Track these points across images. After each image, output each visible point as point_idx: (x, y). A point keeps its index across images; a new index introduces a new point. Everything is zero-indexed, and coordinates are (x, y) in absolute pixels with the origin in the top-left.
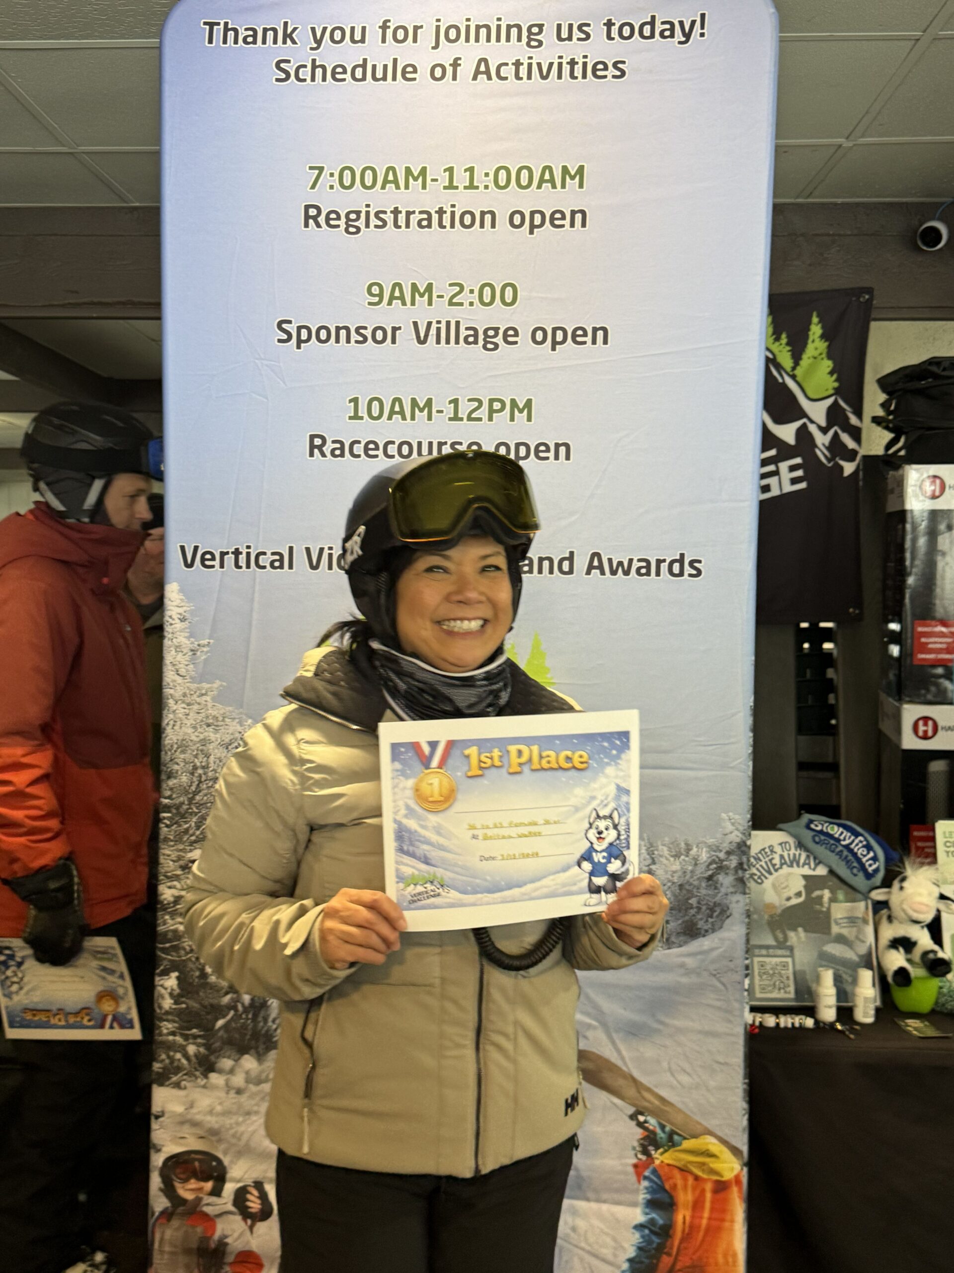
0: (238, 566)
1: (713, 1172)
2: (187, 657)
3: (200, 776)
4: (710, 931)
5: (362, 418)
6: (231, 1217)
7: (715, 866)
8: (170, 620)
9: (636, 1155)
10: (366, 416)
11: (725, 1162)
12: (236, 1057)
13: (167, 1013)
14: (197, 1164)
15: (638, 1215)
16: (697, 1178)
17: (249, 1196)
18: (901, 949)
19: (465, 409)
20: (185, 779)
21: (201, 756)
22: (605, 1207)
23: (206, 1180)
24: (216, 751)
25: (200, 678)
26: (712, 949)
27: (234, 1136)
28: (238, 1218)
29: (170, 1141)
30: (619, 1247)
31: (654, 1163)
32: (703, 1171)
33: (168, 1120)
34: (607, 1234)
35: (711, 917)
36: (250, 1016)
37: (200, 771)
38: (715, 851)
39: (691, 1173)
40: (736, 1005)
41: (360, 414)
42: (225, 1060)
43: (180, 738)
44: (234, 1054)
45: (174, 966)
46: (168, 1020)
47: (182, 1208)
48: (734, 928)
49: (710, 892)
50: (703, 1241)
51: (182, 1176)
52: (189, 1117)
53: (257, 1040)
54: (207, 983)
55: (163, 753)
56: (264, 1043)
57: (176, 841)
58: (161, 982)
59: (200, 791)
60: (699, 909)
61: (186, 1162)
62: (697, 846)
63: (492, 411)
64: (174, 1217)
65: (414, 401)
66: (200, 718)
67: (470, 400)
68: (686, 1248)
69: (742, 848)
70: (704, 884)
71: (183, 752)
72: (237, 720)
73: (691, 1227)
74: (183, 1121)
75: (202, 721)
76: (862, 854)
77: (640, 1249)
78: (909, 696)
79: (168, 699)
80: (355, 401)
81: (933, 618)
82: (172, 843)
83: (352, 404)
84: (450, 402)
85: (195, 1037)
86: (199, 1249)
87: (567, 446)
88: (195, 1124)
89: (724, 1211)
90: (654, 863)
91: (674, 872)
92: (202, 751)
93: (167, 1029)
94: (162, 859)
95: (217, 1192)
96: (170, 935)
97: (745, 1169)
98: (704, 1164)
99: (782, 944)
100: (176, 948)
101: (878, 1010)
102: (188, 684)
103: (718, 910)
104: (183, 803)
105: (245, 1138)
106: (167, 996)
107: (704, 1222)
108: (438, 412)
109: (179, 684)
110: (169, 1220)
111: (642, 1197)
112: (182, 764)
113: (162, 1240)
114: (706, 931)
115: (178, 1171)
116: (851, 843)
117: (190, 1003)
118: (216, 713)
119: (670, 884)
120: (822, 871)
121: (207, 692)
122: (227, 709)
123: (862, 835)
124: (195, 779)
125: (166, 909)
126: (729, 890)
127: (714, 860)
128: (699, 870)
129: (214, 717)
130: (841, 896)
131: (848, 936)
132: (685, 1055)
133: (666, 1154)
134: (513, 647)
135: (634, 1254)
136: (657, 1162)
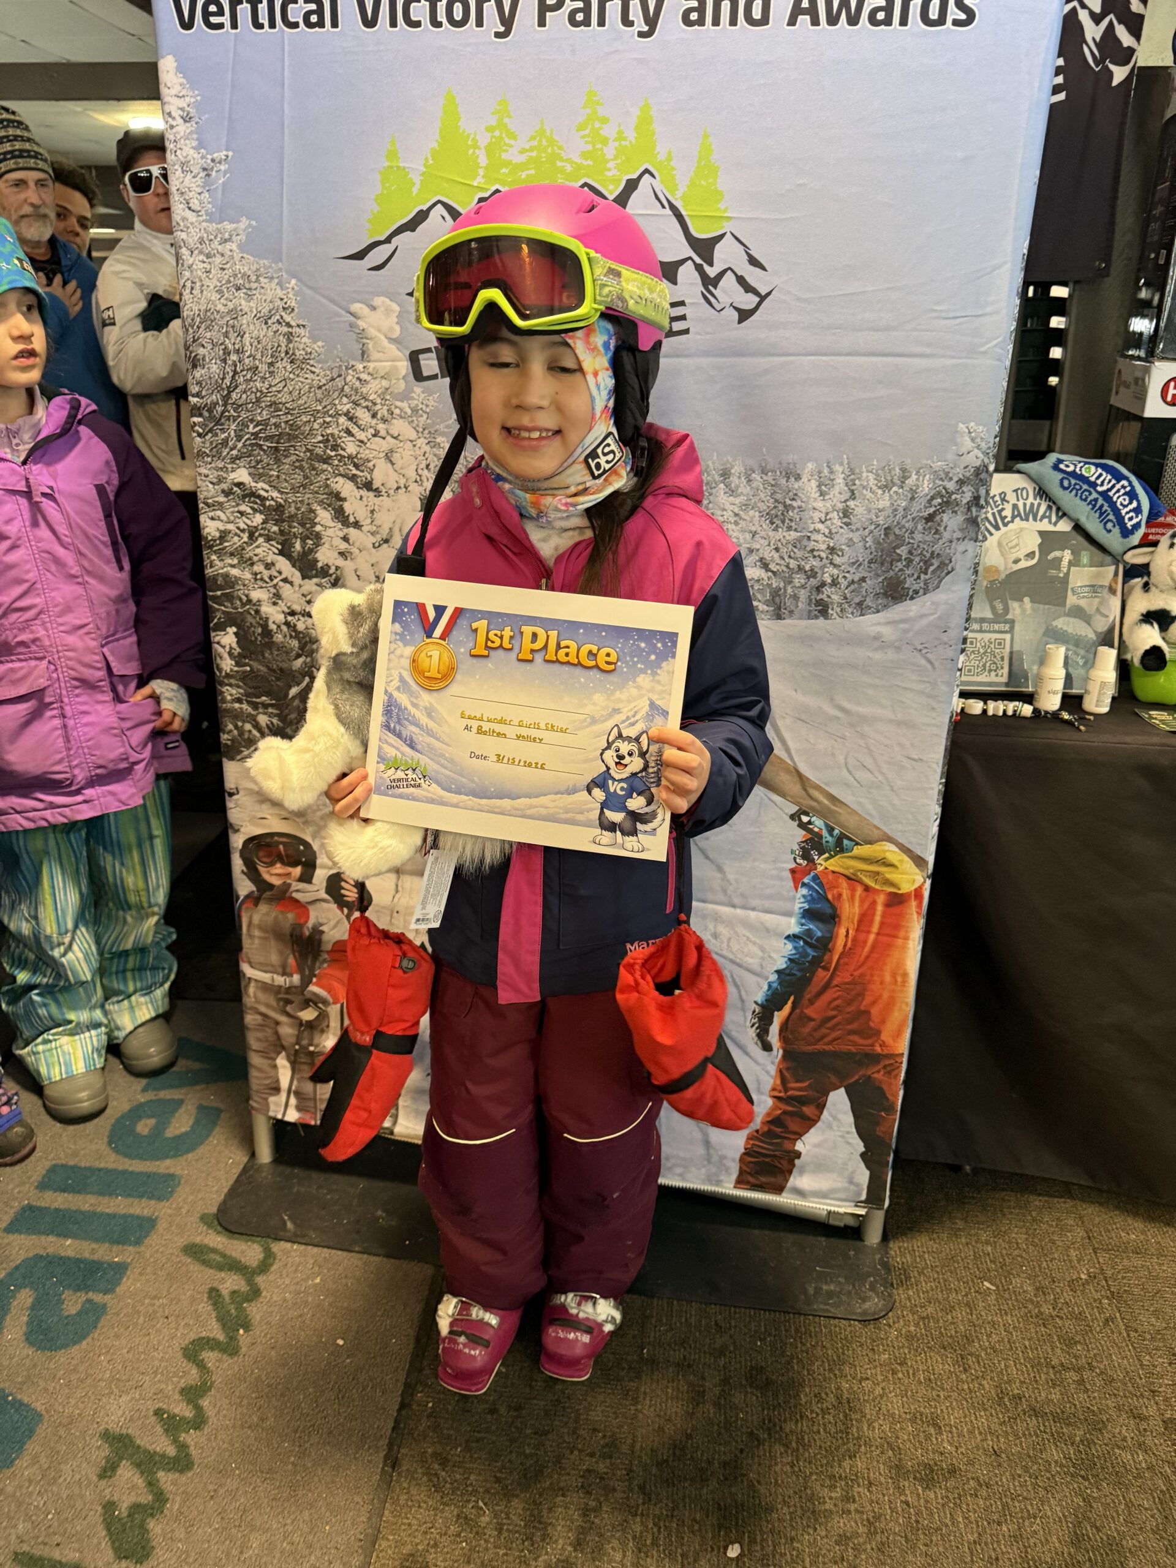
0: (258, 25)
1: (888, 883)
2: (199, 181)
3: (235, 364)
4: (921, 592)
6: (325, 905)
7: (939, 500)
8: (169, 121)
9: (795, 859)
11: (905, 873)
13: (228, 676)
14: (281, 847)
15: (793, 926)
16: (867, 888)
18: (1156, 625)
20: (215, 368)
21: (232, 335)
22: (753, 914)
23: (294, 864)
24: (252, 327)
25: (220, 214)
26: (922, 616)
28: (333, 906)
29: (249, 821)
30: (766, 956)
31: (816, 869)
32: (877, 882)
33: (245, 799)
34: (754, 943)
35: (926, 574)
37: (234, 357)
38: (942, 480)
39: (861, 882)
40: (944, 688)
43: (203, 308)
45: (232, 620)
46: (231, 685)
47: (268, 894)
48: (955, 588)
49: (927, 538)
50: (867, 957)
51: (265, 860)
54: (273, 643)
57: (214, 456)
58: (217, 639)
59: (236, 387)
60: (909, 561)
61: (268, 845)
62: (918, 472)
64: (261, 902)
66: (226, 277)
68: (846, 964)
69: (980, 476)
70: (920, 527)
71: (209, 328)
72: (276, 281)
73: (854, 940)
74: (262, 800)
75: (229, 282)
76: (1121, 504)
77: (790, 959)
82: (209, 459)
85: (265, 706)
86: (291, 935)
89: (897, 927)
90: (853, 496)
91: (880, 511)
92: (233, 327)
93: (231, 695)
95: (307, 877)
97: (928, 882)
98: (878, 873)
99: (1002, 617)
100: (230, 597)
101: (1114, 698)
102: (204, 224)
103: (936, 563)
104: (215, 404)
106: (226, 656)
107: (872, 937)
109: (192, 224)
110: (256, 905)
111: (799, 904)
112: (210, 346)
113: (250, 924)
114: (916, 592)
115: (261, 854)
116: (1110, 490)
117: (255, 665)
118: (246, 269)
119: (873, 527)
120: (1064, 526)
121: (231, 236)
122: (261, 262)
123: (1127, 478)
124: (228, 369)
125: (211, 547)
126: (955, 536)
127: (939, 493)
128: (916, 507)
129: (244, 274)
130: (1085, 560)
131: (1087, 609)
132: (868, 748)
133: (832, 860)
134: (670, 158)
135: (784, 966)
136: (820, 868)
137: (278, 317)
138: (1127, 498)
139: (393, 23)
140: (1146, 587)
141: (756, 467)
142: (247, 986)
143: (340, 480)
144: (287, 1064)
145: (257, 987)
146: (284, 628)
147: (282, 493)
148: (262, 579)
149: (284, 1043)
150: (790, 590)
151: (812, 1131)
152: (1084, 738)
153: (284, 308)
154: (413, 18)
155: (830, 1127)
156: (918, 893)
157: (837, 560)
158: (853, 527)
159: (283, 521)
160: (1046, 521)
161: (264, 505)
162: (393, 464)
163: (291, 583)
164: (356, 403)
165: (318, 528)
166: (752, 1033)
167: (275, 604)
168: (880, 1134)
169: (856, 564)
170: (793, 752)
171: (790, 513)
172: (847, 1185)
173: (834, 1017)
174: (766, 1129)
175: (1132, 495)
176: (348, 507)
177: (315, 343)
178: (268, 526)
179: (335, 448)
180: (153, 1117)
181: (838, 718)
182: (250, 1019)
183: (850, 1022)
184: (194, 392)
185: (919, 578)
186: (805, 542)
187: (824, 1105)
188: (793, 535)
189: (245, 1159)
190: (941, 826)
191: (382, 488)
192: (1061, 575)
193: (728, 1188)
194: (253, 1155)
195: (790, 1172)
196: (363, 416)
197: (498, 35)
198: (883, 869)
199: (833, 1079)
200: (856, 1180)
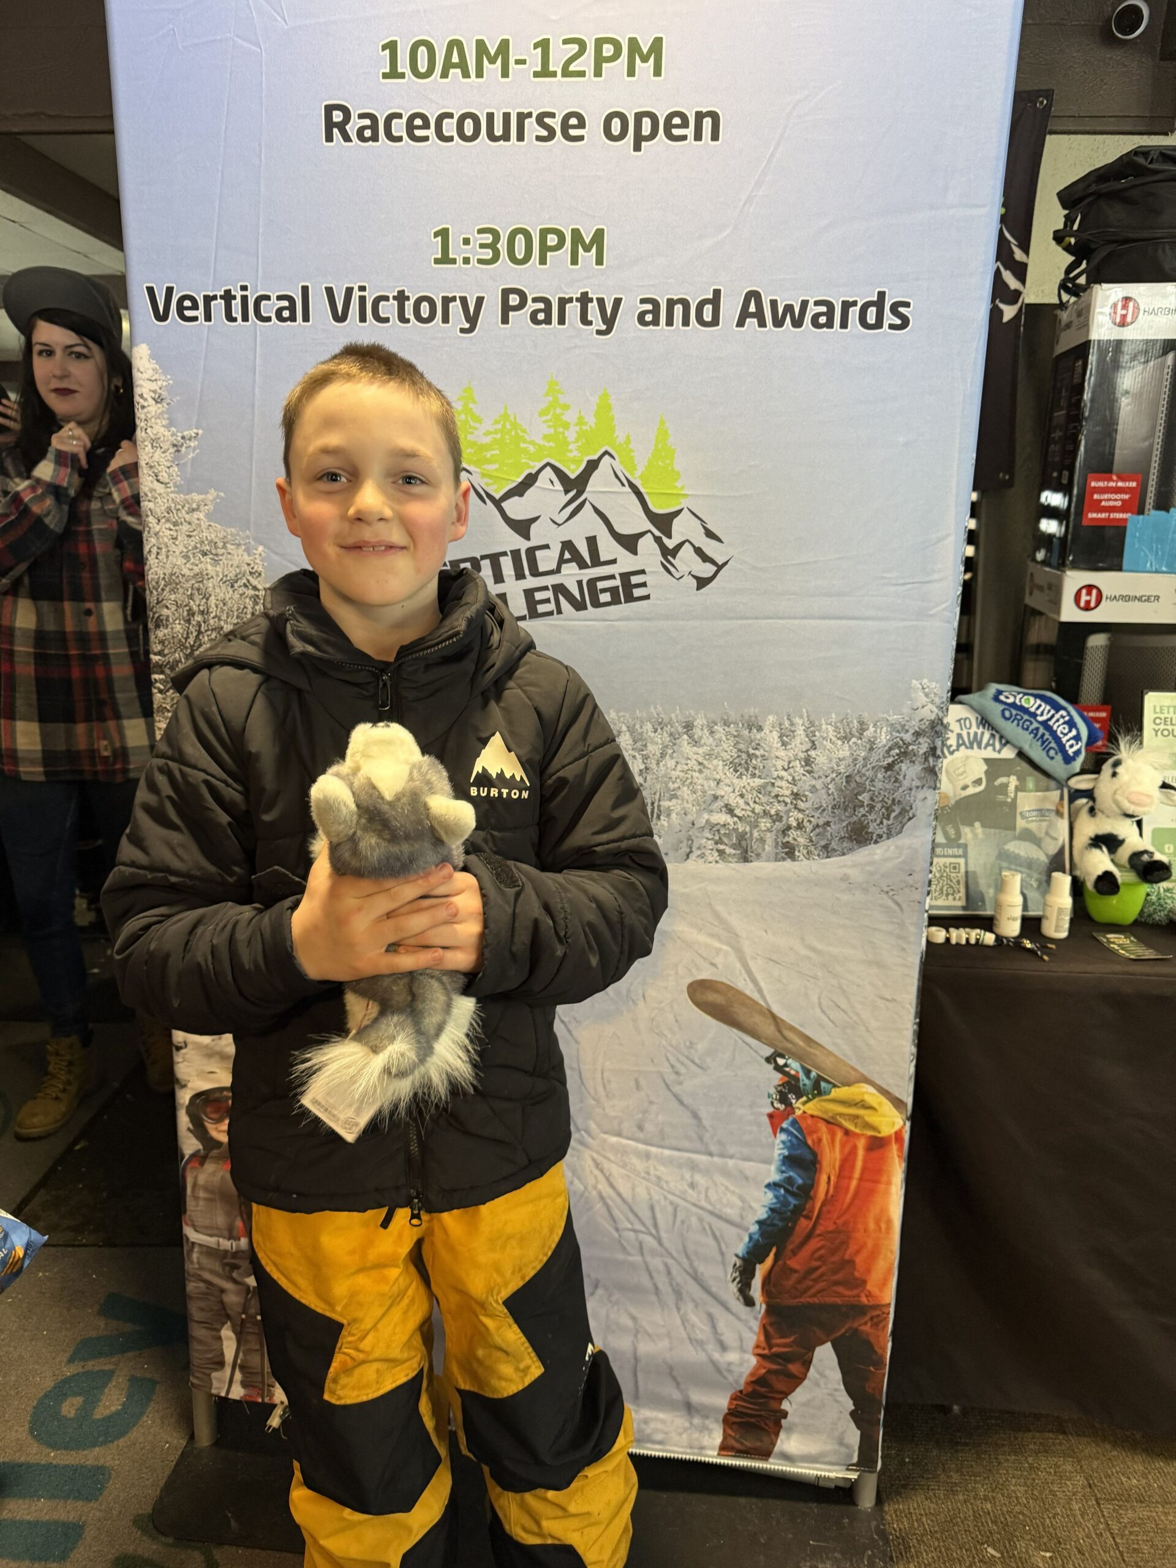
0: (230, 318)
1: (868, 1126)
2: (168, 456)
3: (199, 625)
4: (885, 836)
5: (402, 76)
7: (897, 751)
8: (141, 401)
9: (772, 1103)
10: (408, 72)
11: (884, 1116)
15: (773, 1173)
16: (847, 1132)
18: (1105, 849)
19: (559, 55)
20: (178, 628)
21: (197, 598)
22: (731, 1163)
24: (218, 590)
25: (189, 486)
26: (886, 860)
29: (198, 1075)
30: (746, 1206)
31: (794, 1113)
32: (856, 1125)
33: (193, 1053)
34: (733, 1193)
35: (888, 819)
37: (198, 618)
38: (898, 731)
39: (840, 1126)
40: (912, 929)
41: (400, 70)
43: (168, 572)
47: (215, 1152)
48: (918, 833)
49: (888, 786)
50: (850, 1204)
51: (213, 1116)
52: (218, 1049)
59: (200, 645)
60: (872, 808)
61: (217, 1100)
62: (875, 725)
63: (600, 60)
64: (208, 1160)
65: (481, 46)
66: (193, 544)
67: (565, 42)
68: (829, 1212)
69: (937, 728)
70: (880, 776)
71: (172, 591)
72: (243, 547)
73: (836, 1187)
74: (211, 1054)
75: (196, 548)
76: (1062, 733)
77: (771, 1209)
78: (1074, 563)
79: (147, 516)
80: (392, 46)
81: (1110, 470)
83: (387, 52)
84: (536, 46)
87: (714, 116)
88: (225, 1057)
89: (879, 1171)
90: (814, 746)
91: (840, 760)
92: (198, 590)
97: (908, 1124)
98: (857, 1117)
99: (954, 842)
102: (172, 495)
103: (897, 809)
104: (178, 662)
107: (854, 1183)
108: (518, 62)
109: (160, 494)
110: (202, 1164)
111: (778, 1150)
112: (174, 608)
113: (195, 1185)
114: (880, 836)
115: (209, 1110)
116: (1050, 719)
118: (213, 536)
119: (834, 775)
120: (1008, 753)
121: (198, 506)
122: (229, 530)
123: (1065, 709)
124: (192, 629)
126: (914, 784)
127: (896, 744)
128: (874, 757)
129: (211, 541)
130: (1030, 784)
131: (1036, 833)
132: (840, 987)
133: (810, 1104)
134: (628, 440)
135: (765, 1216)
136: (798, 1113)
137: (244, 581)
138: (1066, 726)
139: (363, 319)
140: (1092, 811)
141: (718, 720)
142: (191, 1250)
144: (233, 1336)
145: (201, 1253)
149: (229, 1312)
150: (756, 834)
151: (799, 1390)
152: (1049, 967)
153: (251, 573)
154: (382, 315)
155: (817, 1384)
156: (898, 1135)
157: (801, 805)
158: (816, 776)
160: (990, 748)
166: (734, 1288)
168: (870, 1391)
169: (820, 809)
170: (765, 992)
171: (754, 761)
172: (837, 1447)
173: (818, 1268)
174: (750, 1389)
175: (1071, 724)
180: (80, 1394)
181: (809, 958)
182: (192, 1286)
183: (835, 1272)
184: (156, 650)
185: (881, 823)
186: (769, 788)
187: (810, 1362)
188: (757, 782)
189: (184, 1442)
190: (917, 1067)
192: (1009, 800)
193: (712, 1456)
194: (192, 1437)
195: (777, 1434)
197: (462, 331)
198: (861, 1112)
199: (819, 1333)
200: (846, 1441)
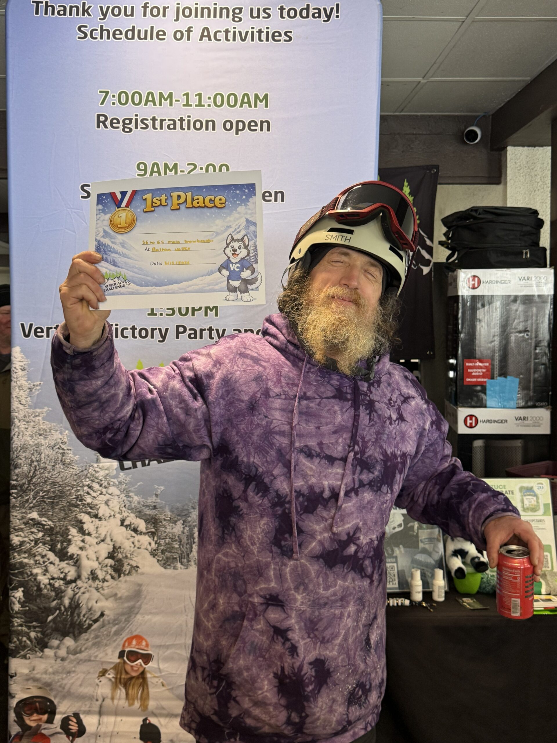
2: (26, 393)
3: (36, 466)
6: (59, 735)
12: (61, 639)
13: (17, 613)
14: (37, 704)
17: (70, 722)
18: (459, 557)
20: (25, 468)
21: (36, 454)
23: (43, 714)
24: (45, 451)
25: (35, 406)
27: (60, 686)
28: (64, 736)
29: (21, 691)
33: (19, 678)
36: (69, 613)
37: (35, 463)
42: (54, 640)
43: (22, 443)
44: (59, 636)
45: (21, 584)
46: (17, 618)
51: (28, 712)
52: (32, 676)
53: (74, 628)
54: (42, 594)
55: (11, 453)
56: (78, 629)
57: (21, 507)
58: (13, 594)
59: (35, 476)
61: (30, 704)
64: (24, 737)
66: (35, 430)
71: (24, 452)
72: (58, 432)
74: (29, 678)
75: (36, 432)
78: (462, 403)
81: (475, 358)
82: (18, 509)
85: (35, 627)
88: (35, 680)
92: (36, 451)
93: (17, 623)
94: (12, 519)
95: (50, 721)
96: (18, 565)
99: (391, 555)
100: (22, 573)
101: (446, 593)
102: (27, 410)
104: (24, 484)
105: (67, 688)
106: (17, 603)
109: (21, 409)
110: (20, 740)
112: (24, 459)
115: (26, 709)
117: (31, 606)
118: (45, 427)
121: (39, 414)
122: (53, 424)
124: (32, 468)
125: (15, 549)
129: (44, 429)
131: (429, 549)
137: (58, 446)
143: (83, 514)
146: (48, 586)
147: (53, 522)
148: (39, 563)
152: (433, 615)
153: (61, 443)
154: (125, 335)
159: (53, 535)
161: (43, 528)
162: (108, 506)
163: (54, 564)
164: (93, 481)
165: (70, 537)
167: (45, 575)
176: (85, 527)
177: (75, 456)
178: (45, 537)
179: (81, 500)
191: (103, 518)
192: (415, 534)
196: (96, 486)
197: (159, 341)
